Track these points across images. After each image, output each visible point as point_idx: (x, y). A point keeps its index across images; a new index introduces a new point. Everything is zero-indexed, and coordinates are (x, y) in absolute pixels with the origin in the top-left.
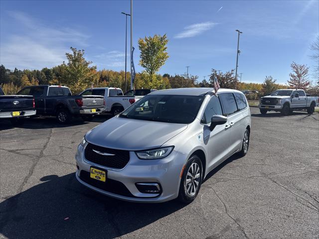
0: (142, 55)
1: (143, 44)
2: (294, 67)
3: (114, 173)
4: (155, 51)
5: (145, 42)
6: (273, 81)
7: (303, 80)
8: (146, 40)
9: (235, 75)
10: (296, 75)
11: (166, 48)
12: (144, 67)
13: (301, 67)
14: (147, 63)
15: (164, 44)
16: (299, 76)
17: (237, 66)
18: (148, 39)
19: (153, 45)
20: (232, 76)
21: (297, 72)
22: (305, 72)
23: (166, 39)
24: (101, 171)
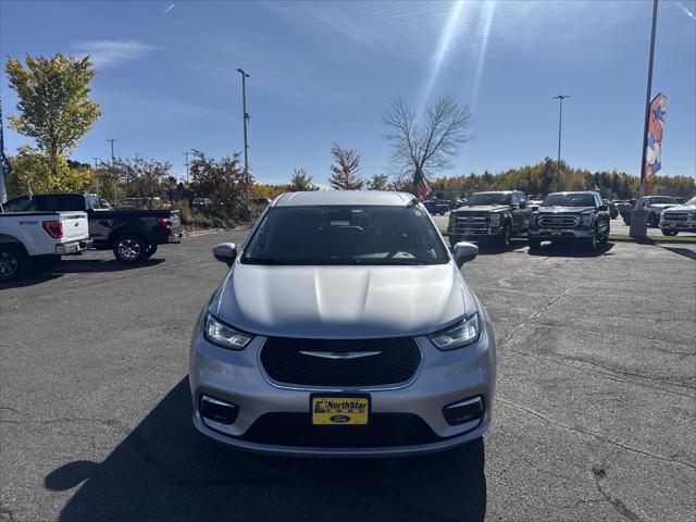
0: (22, 104)
1: (22, 74)
2: (337, 154)
3: (388, 397)
4: (62, 95)
5: (26, 69)
6: (307, 178)
7: (353, 178)
8: (31, 65)
9: (243, 165)
10: (340, 168)
11: (87, 91)
12: (33, 134)
13: (349, 154)
14: (39, 124)
15: (86, 81)
16: (346, 170)
17: (246, 147)
18: (36, 62)
19: (55, 78)
20: (237, 167)
21: (342, 163)
22: (354, 164)
23: (89, 68)
24: (349, 400)
